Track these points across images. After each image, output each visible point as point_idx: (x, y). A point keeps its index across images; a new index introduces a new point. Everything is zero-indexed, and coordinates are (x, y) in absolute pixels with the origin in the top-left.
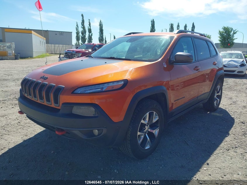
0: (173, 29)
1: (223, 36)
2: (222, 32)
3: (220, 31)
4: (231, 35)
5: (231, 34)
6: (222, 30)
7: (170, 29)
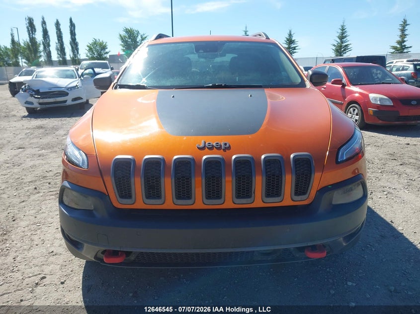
0: (35, 29)
1: (127, 43)
2: (125, 36)
3: (120, 35)
4: (138, 42)
5: (138, 40)
6: (123, 33)
7: (28, 28)
